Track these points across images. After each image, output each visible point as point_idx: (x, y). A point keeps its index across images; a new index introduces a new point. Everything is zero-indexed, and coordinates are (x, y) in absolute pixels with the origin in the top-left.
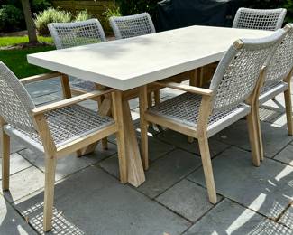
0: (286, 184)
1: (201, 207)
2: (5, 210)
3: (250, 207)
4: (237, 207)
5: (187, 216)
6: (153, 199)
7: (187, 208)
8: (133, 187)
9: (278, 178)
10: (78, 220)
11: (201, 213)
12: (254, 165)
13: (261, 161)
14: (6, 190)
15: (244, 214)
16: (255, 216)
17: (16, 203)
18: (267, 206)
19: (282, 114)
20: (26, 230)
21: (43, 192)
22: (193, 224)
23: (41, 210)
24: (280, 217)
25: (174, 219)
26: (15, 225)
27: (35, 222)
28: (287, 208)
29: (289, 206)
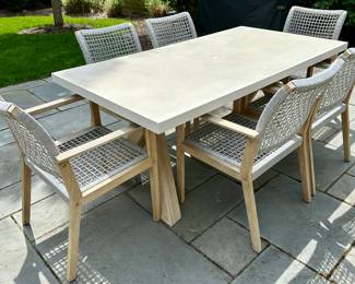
0: (340, 228)
1: (243, 256)
2: (25, 251)
3: (298, 258)
4: (284, 257)
5: (227, 267)
6: (189, 244)
7: (228, 257)
8: (167, 226)
9: (331, 219)
10: (105, 268)
11: (243, 265)
12: (304, 201)
13: (312, 195)
14: (27, 224)
15: (291, 266)
16: (304, 270)
17: (38, 242)
18: (318, 257)
19: (338, 131)
20: (47, 277)
21: (67, 229)
22: (233, 278)
23: (65, 252)
24: (332, 272)
25: (212, 271)
26: (36, 271)
27: (57, 268)
28: (340, 261)
29: (343, 257)
